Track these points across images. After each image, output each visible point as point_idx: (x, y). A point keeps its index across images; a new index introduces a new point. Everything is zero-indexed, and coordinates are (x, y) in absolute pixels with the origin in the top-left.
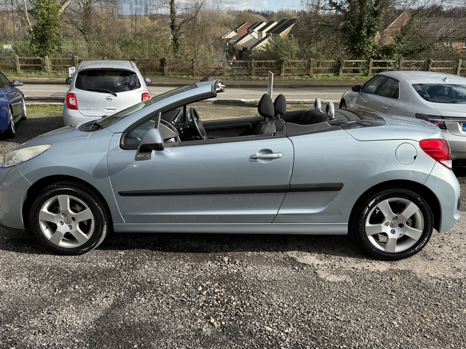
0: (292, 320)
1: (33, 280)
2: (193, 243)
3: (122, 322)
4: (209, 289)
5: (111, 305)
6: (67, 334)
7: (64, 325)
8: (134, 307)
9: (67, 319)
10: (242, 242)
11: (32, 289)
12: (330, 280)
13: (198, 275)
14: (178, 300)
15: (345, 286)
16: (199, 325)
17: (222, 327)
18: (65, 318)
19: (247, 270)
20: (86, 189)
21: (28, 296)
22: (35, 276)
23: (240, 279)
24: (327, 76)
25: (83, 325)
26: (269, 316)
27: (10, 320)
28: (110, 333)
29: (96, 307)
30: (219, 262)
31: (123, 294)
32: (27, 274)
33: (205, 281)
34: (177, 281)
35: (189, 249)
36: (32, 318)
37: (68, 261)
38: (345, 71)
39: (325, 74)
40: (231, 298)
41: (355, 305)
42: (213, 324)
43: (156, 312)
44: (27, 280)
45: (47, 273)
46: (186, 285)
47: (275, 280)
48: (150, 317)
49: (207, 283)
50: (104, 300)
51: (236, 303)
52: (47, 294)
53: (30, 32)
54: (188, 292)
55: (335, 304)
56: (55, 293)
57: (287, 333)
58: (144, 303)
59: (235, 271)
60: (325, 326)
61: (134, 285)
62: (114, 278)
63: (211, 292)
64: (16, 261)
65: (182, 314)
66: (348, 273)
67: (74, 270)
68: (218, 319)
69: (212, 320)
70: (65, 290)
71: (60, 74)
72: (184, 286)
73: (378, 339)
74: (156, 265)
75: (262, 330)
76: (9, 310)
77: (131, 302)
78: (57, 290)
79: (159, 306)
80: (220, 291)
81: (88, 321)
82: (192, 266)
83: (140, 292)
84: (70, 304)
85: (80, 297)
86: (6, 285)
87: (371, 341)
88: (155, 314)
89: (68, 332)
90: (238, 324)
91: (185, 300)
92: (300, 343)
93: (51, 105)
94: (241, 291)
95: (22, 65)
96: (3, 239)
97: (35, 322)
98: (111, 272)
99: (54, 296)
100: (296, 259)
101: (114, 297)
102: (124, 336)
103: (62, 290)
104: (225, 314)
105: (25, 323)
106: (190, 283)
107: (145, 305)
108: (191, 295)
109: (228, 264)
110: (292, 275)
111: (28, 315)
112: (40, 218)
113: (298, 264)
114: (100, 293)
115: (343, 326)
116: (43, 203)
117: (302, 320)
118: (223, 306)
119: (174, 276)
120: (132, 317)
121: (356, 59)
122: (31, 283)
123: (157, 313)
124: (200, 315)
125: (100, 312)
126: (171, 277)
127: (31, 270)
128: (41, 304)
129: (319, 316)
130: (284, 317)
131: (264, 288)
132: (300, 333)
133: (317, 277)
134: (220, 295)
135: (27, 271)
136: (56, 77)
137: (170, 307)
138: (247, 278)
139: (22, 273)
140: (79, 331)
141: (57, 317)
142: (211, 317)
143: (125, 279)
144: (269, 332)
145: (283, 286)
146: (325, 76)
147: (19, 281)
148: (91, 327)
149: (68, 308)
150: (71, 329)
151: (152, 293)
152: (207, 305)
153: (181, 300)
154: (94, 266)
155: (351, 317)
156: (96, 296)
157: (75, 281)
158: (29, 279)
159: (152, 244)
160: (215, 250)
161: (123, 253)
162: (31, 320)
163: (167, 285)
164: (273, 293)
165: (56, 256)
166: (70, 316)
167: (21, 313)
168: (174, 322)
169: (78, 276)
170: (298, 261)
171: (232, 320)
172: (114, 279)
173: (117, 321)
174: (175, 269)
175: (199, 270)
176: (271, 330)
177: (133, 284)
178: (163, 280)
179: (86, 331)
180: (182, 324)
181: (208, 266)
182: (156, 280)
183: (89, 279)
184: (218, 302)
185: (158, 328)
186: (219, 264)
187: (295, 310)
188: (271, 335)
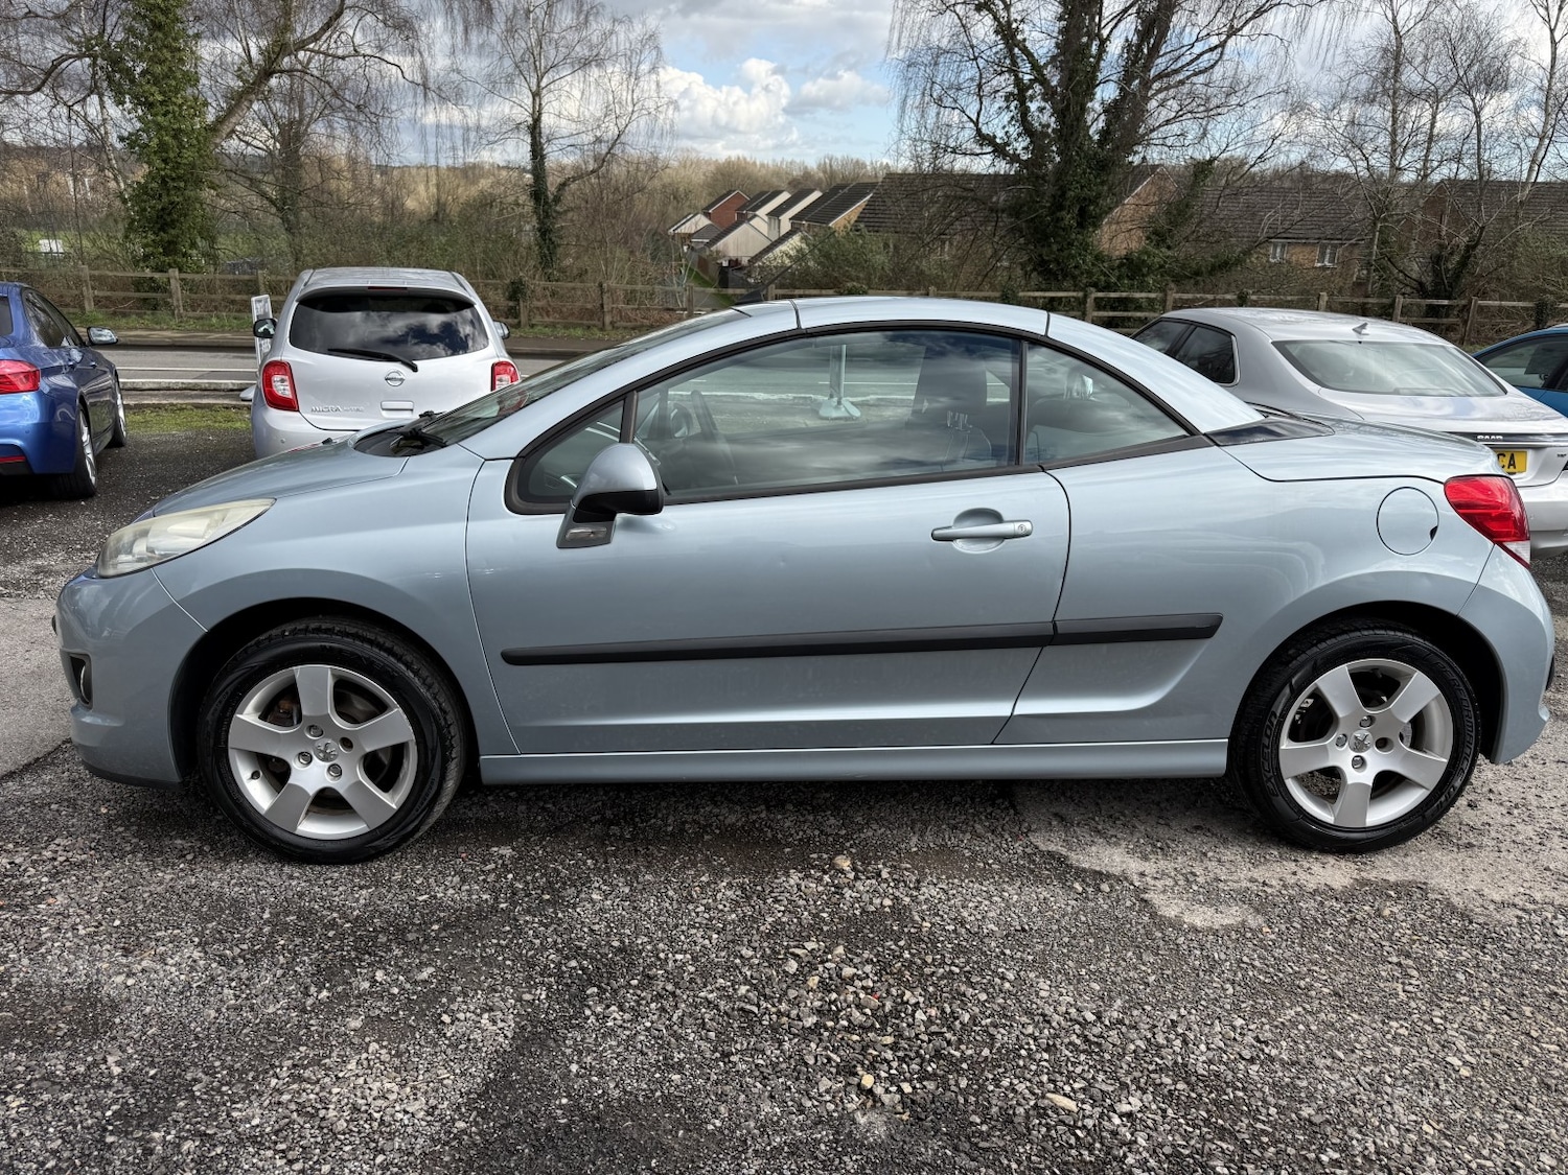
0: (1125, 1066)
1: (220, 956)
2: (723, 811)
3: (564, 1101)
4: (821, 968)
5: (513, 1038)
6: (380, 1159)
7: (361, 1122)
8: (591, 1040)
9: (370, 1100)
10: (878, 806)
11: (222, 987)
12: (1198, 923)
13: (770, 920)
14: (729, 1011)
15: (1250, 940)
16: (828, 1098)
17: (908, 1102)
18: (359, 1094)
19: (922, 898)
20: (388, 644)
21: (213, 1014)
22: (224, 941)
23: (913, 930)
25: (429, 1118)
26: (1046, 1056)
27: (160, 1109)
28: (534, 1146)
29: (462, 1047)
30: (825, 872)
31: (543, 996)
32: (197, 936)
33: (800, 939)
34: (707, 942)
35: (717, 831)
36: (242, 1099)
37: (329, 882)
40: (905, 999)
41: (1307, 1006)
42: (870, 1091)
43: (672, 1058)
44: (196, 955)
45: (266, 929)
46: (742, 957)
47: (1024, 930)
48: (657, 1075)
49: (810, 945)
50: (485, 1020)
51: (925, 1013)
52: (278, 1006)
53: (124, 201)
54: (754, 982)
55: (1243, 1005)
56: (310, 1001)
57: (1129, 1115)
58: (621, 1026)
59: (887, 902)
60: (1240, 1085)
61: (573, 963)
62: (499, 938)
63: (831, 978)
64: (152, 888)
65: (761, 1062)
66: (1243, 897)
67: (358, 916)
68: (883, 1074)
69: (868, 1081)
70: (340, 989)
71: (214, 320)
72: (738, 961)
73: (1428, 1123)
74: (627, 890)
75: (1044, 1109)
76: (152, 1072)
77: (575, 1021)
78: (313, 989)
79: (674, 1034)
80: (860, 972)
81: (446, 1103)
82: (744, 890)
83: (599, 987)
84: (367, 1039)
85: (397, 1013)
86: (128, 976)
87: (1408, 1131)
88: (670, 1066)
89: (382, 1151)
90: (956, 1090)
91: (755, 1009)
92: (1186, 1152)
93: (198, 407)
94: (927, 971)
95: (101, 294)
96: (97, 815)
97: (253, 1115)
98: (486, 918)
99: (304, 1011)
100: (1066, 858)
101: (514, 1007)
102: (587, 1158)
103: (329, 990)
104: (901, 1054)
105: (216, 1119)
106: (754, 949)
107: (628, 1033)
108: (767, 991)
109: (857, 878)
110: (1069, 908)
111: (224, 1089)
112: (231, 744)
113: (1080, 873)
114: (466, 995)
115: (1298, 1082)
116: (245, 693)
117: (1157, 1064)
118: (884, 1024)
119: (694, 927)
120: (595, 1079)
122: (214, 965)
123: (676, 1060)
124: (819, 1063)
125: (480, 1067)
126: (684, 928)
127: (207, 919)
128: (264, 1041)
129: (1208, 1049)
130: (1097, 1058)
131: (998, 957)
132: (1170, 1112)
133: (1153, 915)
134: (863, 988)
135: (192, 921)
136: (203, 331)
137: (712, 1035)
138: (933, 924)
139: (176, 932)
140: (421, 1141)
141: (330, 1093)
142: (859, 1069)
143: (537, 942)
144: (1069, 1112)
145: (1056, 948)
147: (170, 961)
148: (461, 1125)
149: (364, 1055)
150: (391, 1137)
151: (637, 987)
152: (830, 1024)
153: (742, 1009)
154: (420, 898)
155: (1307, 1046)
156: (454, 1007)
157: (370, 954)
158: (206, 953)
159: (593, 819)
160: (801, 833)
161: (507, 851)
162: (239, 1106)
163: (679, 957)
164: (1032, 975)
165: (287, 869)
166: (376, 1086)
167: (196, 1080)
168: (743, 1092)
169: (377, 937)
170: (1076, 864)
171: (933, 1076)
172: (503, 943)
173: (550, 1097)
174: (690, 900)
175: (770, 901)
176: (1071, 1105)
177: (568, 958)
178: (661, 940)
179: (447, 1143)
180: (772, 1097)
181: (795, 889)
182: (639, 941)
183: (416, 945)
184: (865, 1014)
185: (696, 1118)
186: (826, 878)
187: (1124, 1029)
188: (1080, 1124)
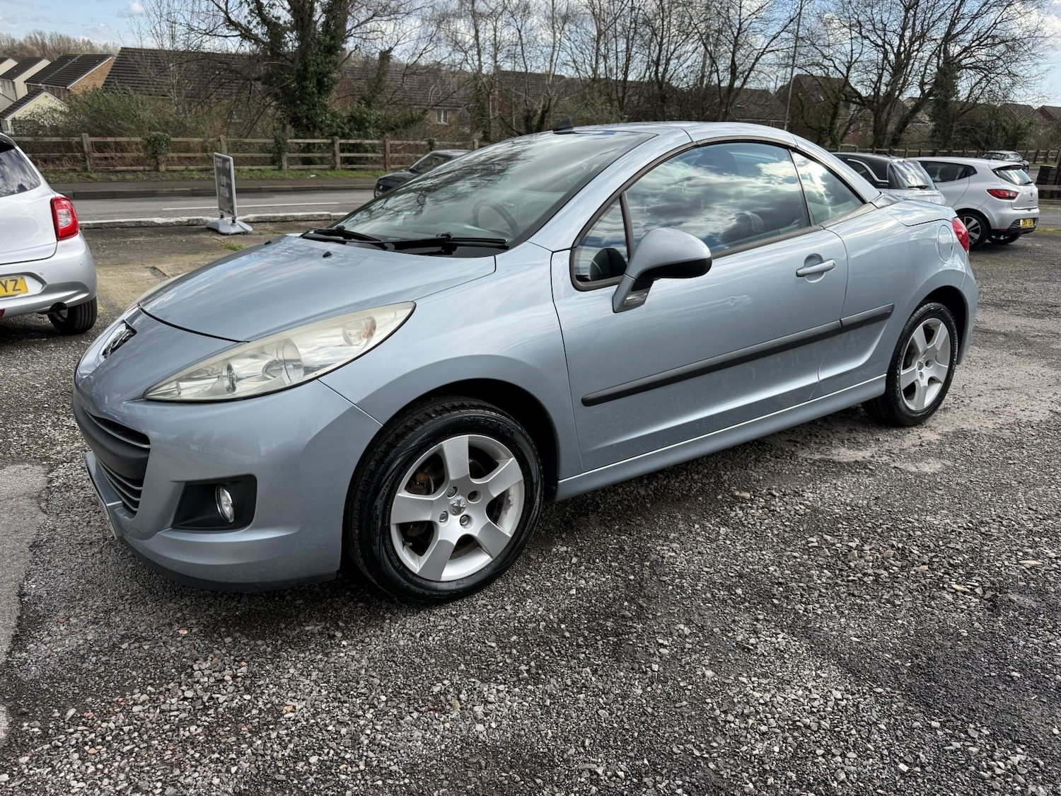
3: (887, 655)
8: (831, 624)
24: (260, 170)
38: (291, 161)
39: (254, 168)
40: (896, 547)
48: (892, 625)
51: (914, 550)
75: (1032, 568)
77: (804, 619)
104: (941, 571)
121: (306, 138)
130: (1002, 540)
134: (871, 550)
144: (1042, 565)
146: (255, 172)
148: (879, 690)
152: (891, 571)
160: (693, 488)
176: (1036, 562)
179: (894, 702)
184: (895, 560)
